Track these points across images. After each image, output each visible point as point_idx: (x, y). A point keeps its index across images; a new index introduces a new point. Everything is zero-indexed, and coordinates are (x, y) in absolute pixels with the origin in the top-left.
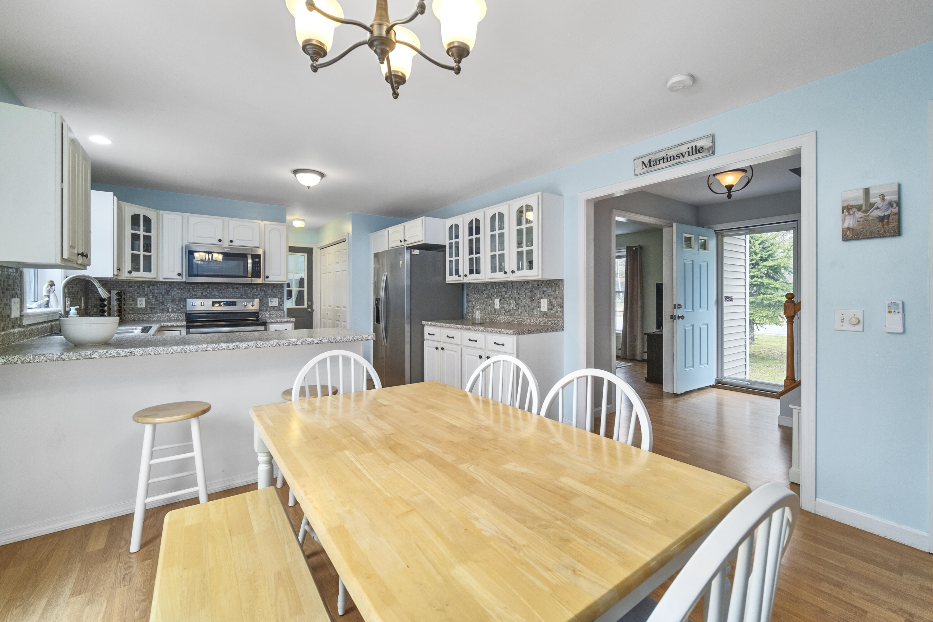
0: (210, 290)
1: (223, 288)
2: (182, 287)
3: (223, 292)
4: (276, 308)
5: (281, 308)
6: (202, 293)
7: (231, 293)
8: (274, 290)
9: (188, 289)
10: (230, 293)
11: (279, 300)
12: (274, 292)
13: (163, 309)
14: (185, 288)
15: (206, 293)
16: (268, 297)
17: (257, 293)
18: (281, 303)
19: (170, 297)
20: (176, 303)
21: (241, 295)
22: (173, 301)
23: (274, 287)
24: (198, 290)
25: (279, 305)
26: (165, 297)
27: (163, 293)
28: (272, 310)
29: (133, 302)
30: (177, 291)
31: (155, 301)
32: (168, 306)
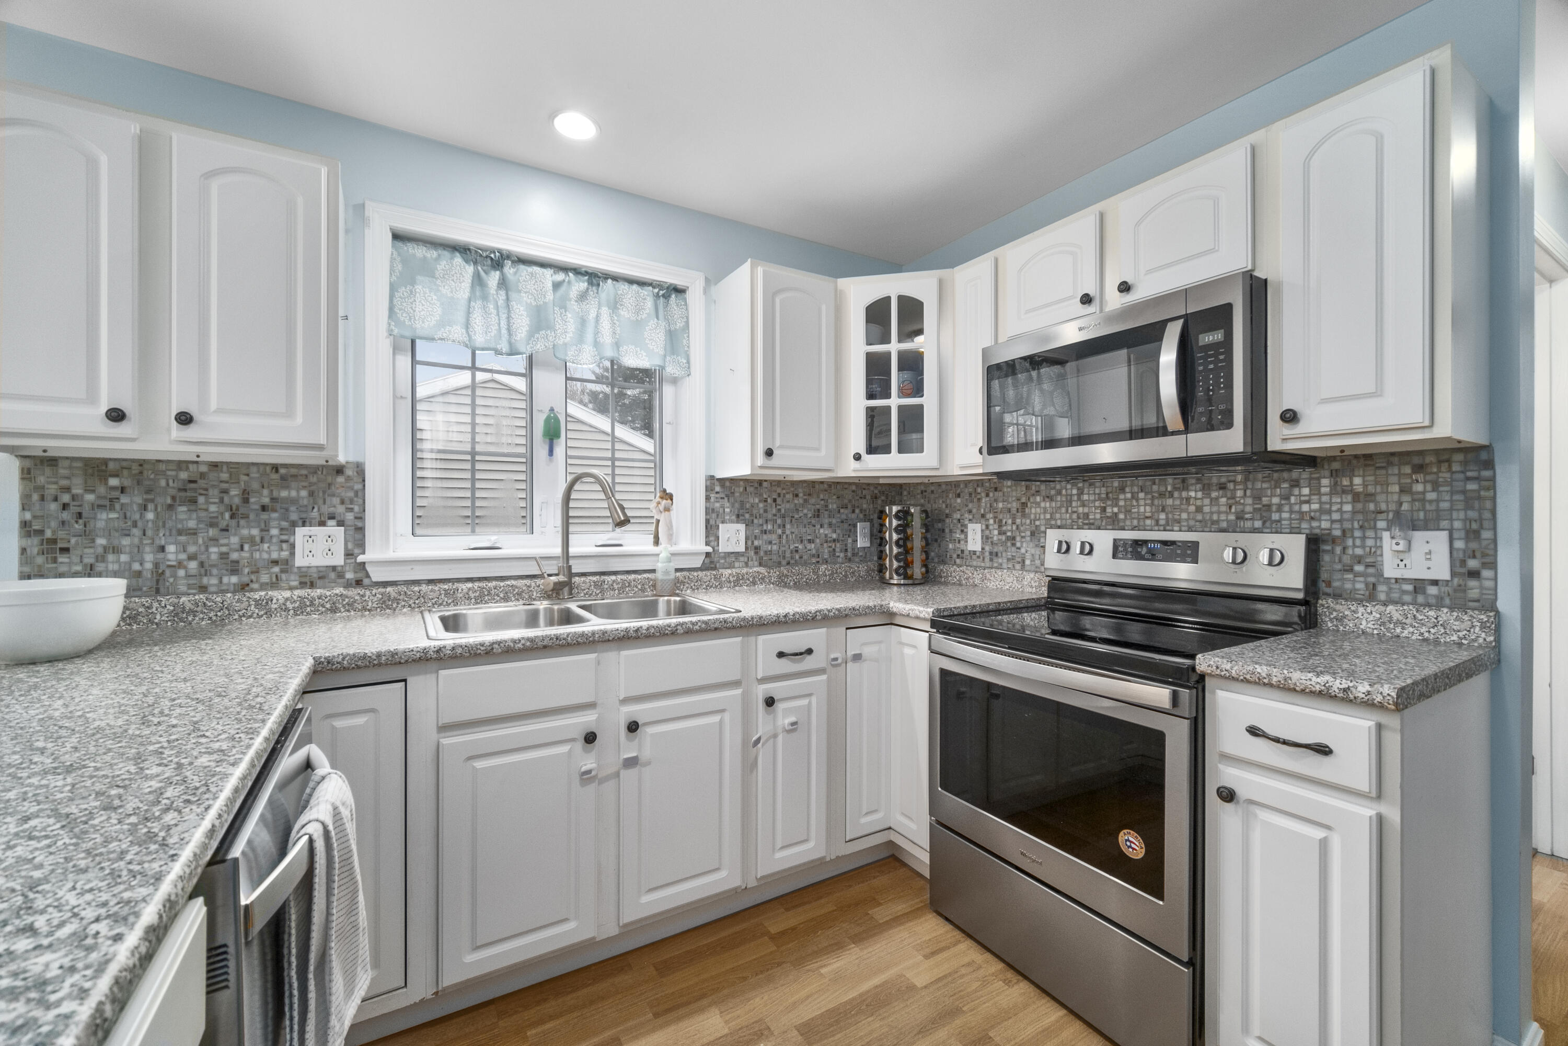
0: (1125, 500)
1: (1169, 488)
2: (1053, 492)
3: (1170, 502)
4: (1432, 590)
5: (1474, 593)
6: (1104, 510)
7: (1199, 509)
8: (1419, 488)
9: (1067, 495)
10: (1192, 508)
11: (1459, 544)
12: (1423, 500)
13: (1013, 558)
14: (1059, 493)
15: (1116, 510)
16: (1381, 524)
17: (1315, 506)
18: (1473, 564)
19: (1028, 521)
20: (1039, 540)
21: (1240, 517)
22: (1033, 534)
23: (1419, 468)
24: (1092, 498)
25: (1453, 574)
26: (1018, 521)
27: (1014, 511)
28: (1407, 598)
29: (963, 536)
30: (1043, 505)
31: (1000, 534)
32: (1023, 551)
